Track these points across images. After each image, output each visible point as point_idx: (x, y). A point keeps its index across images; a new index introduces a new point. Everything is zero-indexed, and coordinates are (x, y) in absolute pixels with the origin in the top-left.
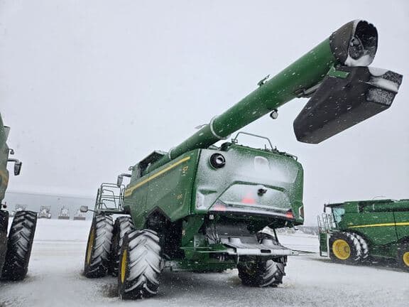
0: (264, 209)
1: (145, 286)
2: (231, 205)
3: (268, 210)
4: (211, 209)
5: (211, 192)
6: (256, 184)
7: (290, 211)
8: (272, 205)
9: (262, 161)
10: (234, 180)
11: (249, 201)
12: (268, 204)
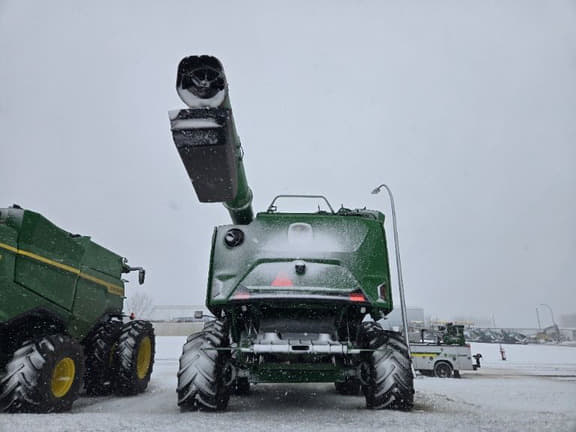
0: (307, 291)
1: (198, 396)
2: (257, 291)
3: (314, 293)
4: (232, 298)
5: (229, 277)
6: (292, 260)
7: (358, 292)
8: (321, 285)
9: (303, 228)
10: (257, 259)
11: (283, 284)
12: (314, 285)
